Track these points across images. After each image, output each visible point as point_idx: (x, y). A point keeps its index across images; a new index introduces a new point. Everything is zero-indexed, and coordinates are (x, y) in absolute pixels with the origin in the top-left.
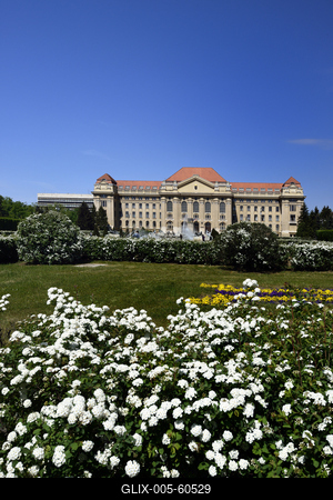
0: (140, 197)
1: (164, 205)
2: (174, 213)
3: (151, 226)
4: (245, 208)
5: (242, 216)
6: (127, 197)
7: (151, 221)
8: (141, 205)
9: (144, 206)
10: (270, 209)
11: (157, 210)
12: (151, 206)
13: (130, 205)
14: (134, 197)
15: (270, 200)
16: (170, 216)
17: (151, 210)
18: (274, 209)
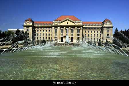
0: (44, 28)
1: (54, 31)
2: (58, 34)
3: (48, 39)
4: (87, 32)
5: (86, 35)
6: (38, 28)
7: (48, 37)
8: (44, 31)
9: (45, 31)
10: (98, 32)
11: (51, 33)
12: (48, 31)
13: (39, 31)
14: (41, 28)
15: (98, 28)
16: (56, 35)
17: (48, 33)
18: (99, 32)
